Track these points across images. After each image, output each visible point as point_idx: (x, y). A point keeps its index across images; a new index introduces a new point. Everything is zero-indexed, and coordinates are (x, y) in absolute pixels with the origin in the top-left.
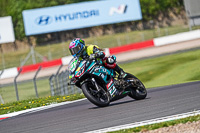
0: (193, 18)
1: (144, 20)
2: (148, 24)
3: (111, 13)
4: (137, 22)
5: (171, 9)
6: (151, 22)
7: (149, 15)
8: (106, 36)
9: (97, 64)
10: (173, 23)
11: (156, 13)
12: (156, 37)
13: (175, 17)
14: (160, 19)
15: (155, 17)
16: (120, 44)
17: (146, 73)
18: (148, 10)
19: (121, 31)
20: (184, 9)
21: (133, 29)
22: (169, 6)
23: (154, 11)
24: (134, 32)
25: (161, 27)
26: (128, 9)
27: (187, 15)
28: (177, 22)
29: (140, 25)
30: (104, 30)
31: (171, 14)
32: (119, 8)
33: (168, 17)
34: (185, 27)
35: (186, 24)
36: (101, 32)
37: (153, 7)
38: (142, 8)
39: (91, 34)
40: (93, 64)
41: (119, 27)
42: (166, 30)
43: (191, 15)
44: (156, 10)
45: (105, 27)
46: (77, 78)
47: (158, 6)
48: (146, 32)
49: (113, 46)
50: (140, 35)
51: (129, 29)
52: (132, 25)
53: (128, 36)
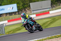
0: (33, 11)
1: (18, 12)
2: (19, 13)
3: (8, 9)
4: (16, 12)
5: (27, 8)
6: (21, 12)
7: (20, 10)
8: (7, 17)
9: (30, 20)
10: (27, 12)
11: (22, 9)
13: (28, 11)
14: (23, 11)
15: (22, 11)
16: (11, 19)
17: (19, 28)
18: (19, 9)
19: (11, 15)
20: (30, 8)
21: (15, 14)
22: (26, 7)
23: (21, 9)
24: (15, 15)
26: (13, 8)
27: (31, 10)
29: (17, 13)
30: (6, 15)
31: (27, 10)
32: (11, 8)
33: (26, 10)
35: (31, 13)
36: (5, 15)
37: (21, 8)
38: (17, 8)
39: (2, 16)
40: (29, 20)
41: (10, 14)
43: (33, 10)
44: (22, 8)
45: (6, 14)
46: (24, 24)
47: (22, 7)
48: (19, 15)
49: (9, 19)
50: (17, 16)
51: (13, 14)
52: (15, 13)
53: (13, 17)
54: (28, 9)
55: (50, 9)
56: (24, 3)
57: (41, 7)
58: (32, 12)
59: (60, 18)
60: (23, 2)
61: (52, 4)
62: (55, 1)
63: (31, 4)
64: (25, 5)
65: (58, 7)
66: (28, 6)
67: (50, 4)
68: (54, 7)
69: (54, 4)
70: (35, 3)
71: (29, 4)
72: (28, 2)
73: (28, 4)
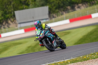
0: (20, 23)
5: (10, 19)
10: (10, 26)
12: (2, 33)
13: (11, 23)
14: (4, 24)
20: (15, 19)
22: (8, 17)
25: (4, 28)
27: (17, 22)
28: (12, 25)
31: (9, 22)
33: (8, 23)
34: (16, 28)
42: (7, 29)
43: (19, 22)
44: (2, 20)
47: (3, 17)
54: (12, 20)
55: (47, 20)
56: (6, 11)
57: (33, 18)
58: (19, 26)
59: (63, 34)
60: (3, 10)
61: (50, 13)
62: (56, 9)
63: (17, 13)
64: (7, 14)
65: (59, 17)
66: (12, 16)
67: (48, 12)
68: (54, 17)
69: (54, 12)
70: (24, 11)
71: (14, 13)
72: (12, 10)
73: (11, 13)
